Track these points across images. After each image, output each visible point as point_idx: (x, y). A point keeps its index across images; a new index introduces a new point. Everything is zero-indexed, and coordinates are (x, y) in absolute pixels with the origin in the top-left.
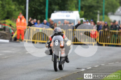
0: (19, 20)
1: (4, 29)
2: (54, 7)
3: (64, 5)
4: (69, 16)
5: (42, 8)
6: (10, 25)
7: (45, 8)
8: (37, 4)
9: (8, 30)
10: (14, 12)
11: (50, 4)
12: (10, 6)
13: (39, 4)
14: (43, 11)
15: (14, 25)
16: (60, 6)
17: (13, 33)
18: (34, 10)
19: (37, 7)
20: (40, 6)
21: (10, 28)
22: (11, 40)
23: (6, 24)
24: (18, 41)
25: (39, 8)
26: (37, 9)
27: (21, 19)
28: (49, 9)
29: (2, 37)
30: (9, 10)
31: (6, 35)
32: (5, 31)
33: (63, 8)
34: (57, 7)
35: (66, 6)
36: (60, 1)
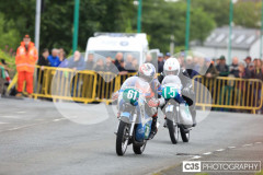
0: (22, 50)
2: (90, 23)
3: (112, 21)
4: (127, 44)
5: (64, 26)
6: (3, 61)
7: (70, 27)
8: (54, 17)
11: (83, 19)
13: (58, 16)
14: (67, 33)
15: (10, 61)
16: (103, 23)
17: (7, 79)
18: (47, 30)
19: (53, 23)
20: (61, 21)
24: (18, 95)
25: (58, 27)
26: (55, 28)
27: (27, 49)
28: (80, 29)
33: (110, 26)
34: (97, 25)
35: (116, 22)
36: (104, 12)
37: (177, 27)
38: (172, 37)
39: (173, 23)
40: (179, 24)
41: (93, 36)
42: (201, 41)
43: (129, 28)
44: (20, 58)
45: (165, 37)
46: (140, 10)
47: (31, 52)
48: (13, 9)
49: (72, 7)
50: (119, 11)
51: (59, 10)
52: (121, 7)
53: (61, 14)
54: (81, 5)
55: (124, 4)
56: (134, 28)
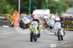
1: (6, 19)
2: (34, 7)
3: (40, 6)
4: (44, 12)
5: (27, 7)
6: (10, 17)
7: (28, 8)
8: (24, 5)
9: (8, 20)
10: (8, 10)
11: (32, 5)
12: (6, 6)
13: (25, 5)
14: (27, 9)
15: (11, 17)
16: (37, 7)
17: (11, 22)
18: (22, 8)
19: (23, 7)
20: (26, 6)
21: (10, 19)
22: (10, 26)
23: (7, 16)
25: (25, 8)
28: (31, 8)
29: (5, 24)
30: (5, 8)
31: (7, 23)
32: (6, 20)
33: (39, 8)
34: (36, 7)
35: (41, 6)
36: (38, 4)
37: (58, 8)
38: (57, 11)
39: (57, 7)
40: (59, 7)
41: (34, 10)
42: (65, 12)
43: (45, 8)
44: (14, 16)
45: (55, 10)
46: (48, 3)
47: (17, 14)
48: (12, 2)
49: (29, 2)
50: (42, 3)
51: (25, 3)
52: (42, 2)
53: (26, 4)
54: (31, 2)
55: (43, 1)
56: (46, 8)
